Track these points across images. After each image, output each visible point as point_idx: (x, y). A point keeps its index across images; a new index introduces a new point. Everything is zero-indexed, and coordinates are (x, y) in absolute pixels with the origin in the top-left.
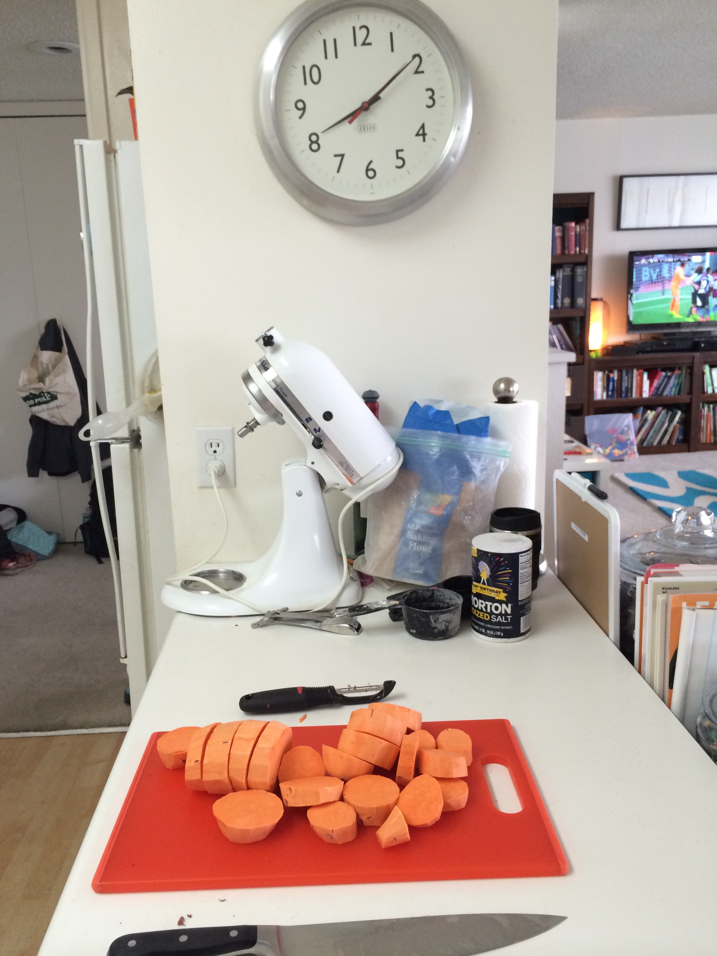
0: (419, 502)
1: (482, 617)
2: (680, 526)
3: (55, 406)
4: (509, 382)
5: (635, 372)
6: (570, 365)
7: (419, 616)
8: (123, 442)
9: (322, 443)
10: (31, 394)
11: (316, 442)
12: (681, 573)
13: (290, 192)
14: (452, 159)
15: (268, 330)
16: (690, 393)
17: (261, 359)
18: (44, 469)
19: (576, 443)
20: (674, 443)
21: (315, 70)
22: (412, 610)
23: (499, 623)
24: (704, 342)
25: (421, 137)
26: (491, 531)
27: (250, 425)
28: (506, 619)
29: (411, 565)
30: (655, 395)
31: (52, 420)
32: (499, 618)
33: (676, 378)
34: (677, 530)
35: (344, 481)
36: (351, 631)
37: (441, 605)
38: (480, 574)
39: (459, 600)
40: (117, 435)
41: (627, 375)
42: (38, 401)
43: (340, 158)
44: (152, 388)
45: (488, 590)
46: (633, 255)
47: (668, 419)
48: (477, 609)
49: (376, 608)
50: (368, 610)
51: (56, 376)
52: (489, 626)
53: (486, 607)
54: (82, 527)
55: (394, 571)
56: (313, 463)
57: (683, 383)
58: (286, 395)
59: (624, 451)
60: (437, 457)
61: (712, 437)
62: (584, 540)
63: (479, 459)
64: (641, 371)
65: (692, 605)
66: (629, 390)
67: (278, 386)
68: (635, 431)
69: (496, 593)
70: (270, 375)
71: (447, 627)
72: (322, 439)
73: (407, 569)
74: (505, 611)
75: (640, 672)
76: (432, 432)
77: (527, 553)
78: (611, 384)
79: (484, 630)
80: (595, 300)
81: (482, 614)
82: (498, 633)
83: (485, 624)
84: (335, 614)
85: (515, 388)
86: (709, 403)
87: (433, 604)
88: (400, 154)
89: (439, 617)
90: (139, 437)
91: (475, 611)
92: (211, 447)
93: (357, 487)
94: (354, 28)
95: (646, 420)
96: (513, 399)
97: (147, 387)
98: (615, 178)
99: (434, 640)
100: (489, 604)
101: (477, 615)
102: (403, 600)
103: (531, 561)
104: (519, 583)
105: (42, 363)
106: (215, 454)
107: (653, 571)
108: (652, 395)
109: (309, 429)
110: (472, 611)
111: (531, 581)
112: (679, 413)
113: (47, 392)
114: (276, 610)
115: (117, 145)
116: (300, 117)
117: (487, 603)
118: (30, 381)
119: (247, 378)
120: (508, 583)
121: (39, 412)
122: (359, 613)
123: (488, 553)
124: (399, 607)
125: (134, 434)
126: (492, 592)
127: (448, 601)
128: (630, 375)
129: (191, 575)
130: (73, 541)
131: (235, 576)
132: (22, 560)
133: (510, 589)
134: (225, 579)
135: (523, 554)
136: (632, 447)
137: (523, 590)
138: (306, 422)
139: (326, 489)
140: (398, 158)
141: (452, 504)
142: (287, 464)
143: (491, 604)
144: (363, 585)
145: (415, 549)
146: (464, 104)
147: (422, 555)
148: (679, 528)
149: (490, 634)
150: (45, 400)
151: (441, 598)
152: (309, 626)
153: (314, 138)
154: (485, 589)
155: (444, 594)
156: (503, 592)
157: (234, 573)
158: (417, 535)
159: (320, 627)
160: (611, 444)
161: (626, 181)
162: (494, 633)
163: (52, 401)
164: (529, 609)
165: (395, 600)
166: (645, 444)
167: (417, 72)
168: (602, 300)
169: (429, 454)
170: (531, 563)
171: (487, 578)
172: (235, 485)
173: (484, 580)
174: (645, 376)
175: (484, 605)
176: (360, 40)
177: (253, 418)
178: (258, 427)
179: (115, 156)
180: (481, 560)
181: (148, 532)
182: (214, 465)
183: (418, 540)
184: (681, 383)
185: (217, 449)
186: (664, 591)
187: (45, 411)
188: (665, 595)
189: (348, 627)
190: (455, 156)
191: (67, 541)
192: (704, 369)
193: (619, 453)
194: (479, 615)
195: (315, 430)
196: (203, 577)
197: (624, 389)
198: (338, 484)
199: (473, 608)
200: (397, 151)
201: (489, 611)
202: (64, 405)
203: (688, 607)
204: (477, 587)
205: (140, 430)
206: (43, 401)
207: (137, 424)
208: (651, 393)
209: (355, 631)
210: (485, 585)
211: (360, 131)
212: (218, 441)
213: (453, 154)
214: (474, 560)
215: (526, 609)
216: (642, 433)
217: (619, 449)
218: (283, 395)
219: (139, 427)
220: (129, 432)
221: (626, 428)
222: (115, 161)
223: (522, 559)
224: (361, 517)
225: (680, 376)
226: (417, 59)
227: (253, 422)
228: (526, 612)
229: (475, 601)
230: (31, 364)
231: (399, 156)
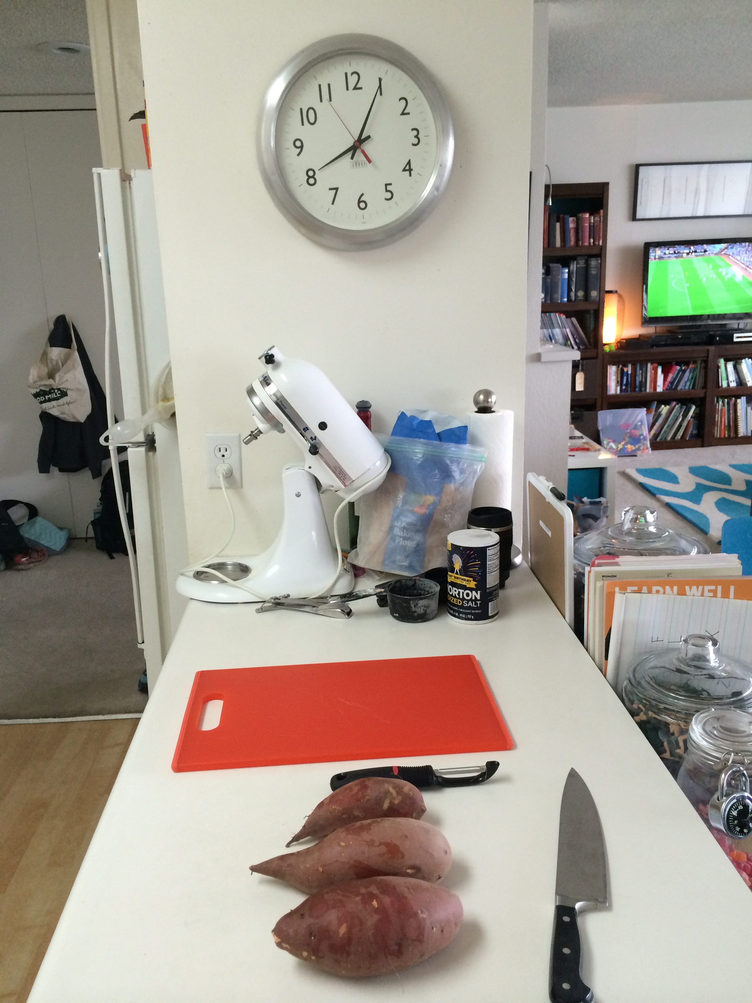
0: (405, 502)
1: (456, 602)
2: (629, 523)
3: (65, 402)
4: (488, 394)
5: (649, 365)
7: (401, 602)
8: (139, 446)
10: (41, 390)
11: (311, 449)
12: (619, 563)
13: (290, 222)
14: (436, 193)
15: (270, 349)
16: (705, 387)
17: (263, 375)
18: (55, 465)
19: (586, 439)
20: (687, 439)
21: (311, 112)
22: (395, 597)
23: (470, 608)
24: (719, 336)
25: (408, 172)
26: (468, 528)
27: (254, 433)
28: (476, 604)
29: (398, 558)
30: (669, 389)
31: (62, 416)
32: (470, 604)
33: (690, 372)
34: (626, 527)
35: (337, 483)
36: (343, 616)
37: (423, 592)
38: (454, 565)
39: (436, 588)
40: (135, 439)
41: (641, 369)
42: (48, 398)
43: (335, 191)
44: (165, 396)
45: (461, 579)
46: (648, 246)
47: (682, 413)
48: (452, 595)
49: (365, 595)
50: (358, 597)
51: (66, 373)
52: (461, 610)
53: (459, 594)
54: (93, 523)
55: (383, 563)
56: (310, 467)
57: (697, 379)
58: (285, 407)
59: (637, 446)
60: (420, 462)
61: (726, 432)
62: (548, 535)
63: (458, 463)
64: (655, 365)
65: (623, 589)
66: (643, 384)
67: (278, 399)
68: (648, 426)
69: (467, 581)
70: (271, 389)
71: (426, 611)
72: (318, 446)
73: (394, 562)
74: (475, 597)
75: (587, 649)
76: (417, 440)
77: (494, 547)
78: (625, 378)
79: (457, 613)
80: (610, 292)
81: (456, 600)
82: (470, 616)
83: (458, 609)
84: (329, 600)
85: (493, 399)
86: (723, 397)
87: (416, 591)
88: (389, 188)
89: (418, 603)
90: (153, 441)
91: (450, 598)
92: (220, 451)
93: (350, 488)
94: (346, 74)
95: (660, 415)
96: (491, 409)
97: (161, 395)
98: (631, 166)
99: (414, 623)
100: (461, 591)
101: (452, 601)
102: (390, 588)
103: (499, 553)
104: (487, 573)
105: (52, 360)
106: (223, 457)
107: (597, 562)
108: (666, 389)
109: (306, 438)
110: (448, 597)
111: (498, 570)
112: (694, 408)
113: (56, 389)
114: (278, 596)
115: (132, 173)
116: (298, 155)
117: (459, 590)
118: (41, 378)
119: (251, 392)
120: (478, 573)
121: (49, 409)
122: (349, 599)
123: (460, 547)
124: (384, 594)
125: (150, 438)
126: (463, 581)
127: (427, 589)
128: (644, 369)
129: (202, 567)
130: (85, 536)
131: (242, 568)
132: (35, 555)
133: (479, 578)
134: (233, 571)
135: (490, 548)
136: (645, 442)
137: (490, 579)
138: (303, 431)
139: (323, 490)
140: (387, 191)
141: (434, 503)
142: (288, 468)
143: (463, 591)
144: (356, 576)
145: (401, 543)
146: (446, 141)
147: (407, 549)
149: (462, 617)
150: (55, 396)
151: (422, 587)
152: (307, 610)
153: (311, 173)
154: (458, 578)
155: (426, 584)
156: (473, 581)
157: (240, 565)
158: (403, 532)
159: (316, 610)
160: (624, 439)
161: (641, 169)
162: (465, 616)
163: (63, 397)
164: (497, 595)
165: (382, 588)
166: (658, 439)
167: (403, 114)
168: (616, 292)
169: (413, 459)
170: (501, 556)
171: (460, 568)
172: (242, 486)
173: (457, 570)
174: (660, 370)
175: (457, 592)
176: (351, 86)
177: (257, 428)
178: (261, 435)
179: (130, 183)
180: (454, 553)
181: (163, 528)
182: (222, 468)
183: (404, 535)
184: (696, 377)
185: (225, 454)
186: (602, 578)
187: (55, 407)
188: (602, 582)
189: (340, 612)
190: (438, 190)
191: (78, 537)
192: (719, 362)
193: (631, 448)
194: (453, 601)
195: (311, 438)
196: (213, 569)
197: (637, 384)
198: (333, 486)
199: (449, 595)
200: (386, 185)
201: (461, 597)
202: (75, 402)
203: (620, 591)
204: (451, 577)
205: (155, 435)
206: (53, 397)
207: (152, 429)
208: (666, 387)
209: (346, 614)
210: (458, 575)
211: (352, 166)
212: (226, 447)
213: (436, 188)
214: (449, 553)
215: (494, 595)
216: (655, 428)
217: (631, 444)
218: (283, 407)
219: (153, 433)
220: (145, 436)
221: (640, 423)
222: (130, 187)
223: (489, 552)
224: (355, 515)
225: (695, 369)
226: (403, 102)
227: (256, 431)
228: (494, 598)
229: (450, 588)
230: (41, 360)
231: (388, 189)
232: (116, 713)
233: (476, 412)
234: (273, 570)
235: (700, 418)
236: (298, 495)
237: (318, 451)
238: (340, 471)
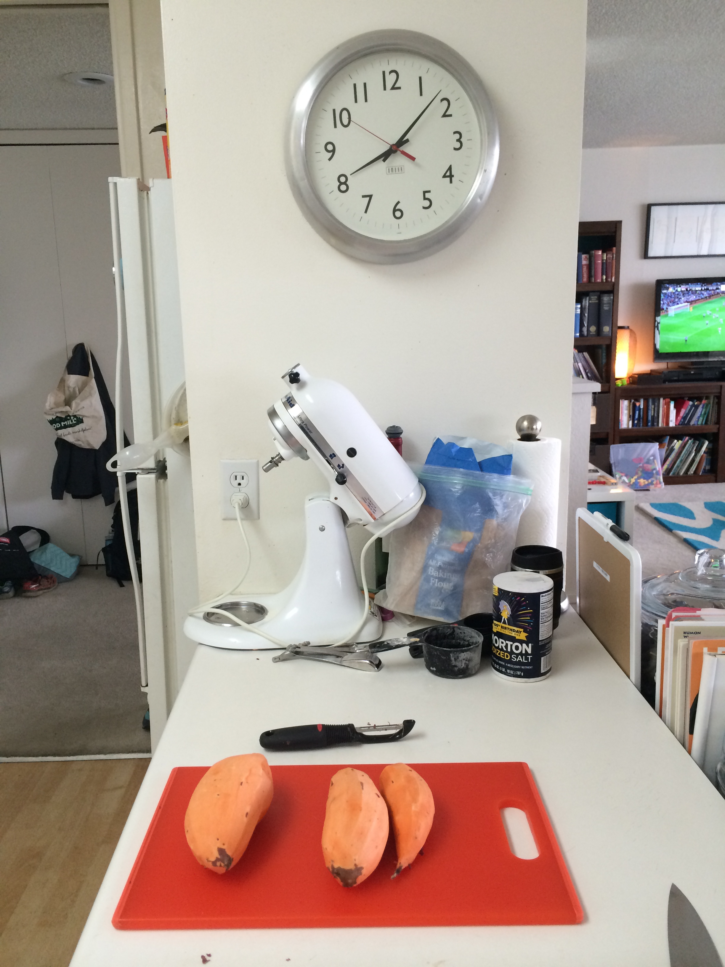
0: (441, 539)
1: (502, 656)
2: (703, 568)
3: (81, 430)
4: (532, 420)
5: (662, 400)
6: (594, 393)
7: (439, 654)
8: (149, 473)
9: (345, 479)
10: (57, 417)
11: (339, 478)
12: (703, 617)
13: (318, 232)
14: (479, 201)
15: (295, 367)
16: (718, 422)
17: (287, 396)
18: (68, 492)
19: (601, 473)
20: (700, 474)
21: (345, 113)
22: (432, 648)
23: (519, 663)
25: (448, 179)
26: (513, 570)
27: (275, 460)
28: (527, 659)
29: (432, 601)
30: (682, 424)
31: (77, 443)
32: (520, 658)
33: (703, 408)
34: (699, 573)
35: (366, 517)
36: (371, 668)
37: (462, 642)
38: (501, 613)
39: (480, 639)
40: (144, 466)
41: (654, 403)
42: (64, 424)
43: (368, 198)
44: (179, 420)
45: (509, 629)
46: (661, 284)
47: (695, 448)
48: (498, 648)
49: (396, 645)
50: (388, 647)
51: (82, 400)
52: (509, 665)
53: (506, 646)
54: (104, 550)
55: (415, 606)
56: (336, 498)
58: (310, 431)
59: (650, 481)
60: (459, 494)
62: (606, 580)
63: (502, 496)
64: (668, 400)
65: (713, 650)
66: (655, 419)
67: (303, 422)
68: (661, 461)
69: (516, 632)
70: (295, 411)
71: (467, 666)
72: (345, 474)
73: (428, 605)
74: (526, 650)
75: (660, 716)
76: (455, 469)
77: (548, 593)
78: (637, 412)
79: (504, 669)
80: (622, 328)
81: (502, 653)
82: (519, 673)
83: (505, 664)
84: (355, 649)
85: (538, 426)
87: (454, 641)
88: (427, 195)
89: (460, 655)
90: (165, 468)
91: (496, 650)
92: (236, 479)
93: (379, 521)
94: (384, 73)
95: (672, 450)
96: (536, 437)
97: (174, 419)
98: (643, 206)
99: (454, 678)
100: (509, 643)
101: (497, 654)
102: (424, 637)
103: (552, 601)
104: (540, 623)
105: (69, 387)
106: (240, 486)
107: (674, 615)
108: (679, 425)
109: (333, 465)
110: (493, 649)
111: (552, 620)
112: (707, 443)
113: (73, 416)
114: (297, 644)
115: (150, 183)
116: (330, 159)
117: (507, 642)
118: (57, 405)
119: (273, 414)
120: (529, 623)
121: (64, 436)
122: (380, 650)
123: (509, 592)
124: (420, 644)
125: (160, 464)
126: (512, 632)
127: (468, 639)
128: (656, 404)
129: (213, 608)
130: (96, 563)
131: (257, 608)
132: (44, 582)
133: (531, 629)
134: (247, 612)
135: (544, 594)
136: (658, 477)
137: (543, 630)
138: (330, 458)
139: (349, 524)
140: (425, 199)
141: (474, 541)
142: (310, 498)
143: (512, 643)
144: (384, 620)
145: (436, 585)
146: (491, 145)
147: (443, 591)
148: (701, 571)
149: (510, 673)
150: (71, 423)
151: (462, 635)
152: (331, 661)
153: (343, 179)
154: (505, 628)
155: (465, 632)
156: (524, 632)
157: (255, 605)
158: (439, 572)
159: (341, 661)
160: (637, 473)
161: (653, 209)
162: (514, 673)
163: (78, 424)
164: (550, 649)
165: (415, 637)
166: (671, 474)
167: (445, 116)
168: (628, 327)
169: (451, 491)
170: (552, 603)
171: (508, 617)
172: (259, 518)
173: (504, 619)
174: (672, 405)
175: (505, 644)
176: (389, 85)
177: (278, 454)
178: (283, 462)
179: (148, 193)
180: (502, 599)
181: (172, 562)
182: (238, 498)
183: (440, 576)
184: (709, 413)
185: (242, 482)
186: (686, 635)
187: (71, 434)
188: (686, 640)
189: (368, 664)
190: (481, 198)
191: (88, 563)
193: (644, 482)
194: (500, 654)
195: (339, 466)
196: (225, 609)
197: (650, 418)
198: (361, 520)
199: (493, 647)
200: (425, 192)
201: (509, 650)
202: (90, 429)
203: (709, 652)
204: (497, 626)
205: (166, 461)
206: (69, 424)
207: (163, 455)
208: (678, 422)
209: (375, 667)
210: (506, 624)
211: (388, 173)
212: (243, 474)
213: (479, 195)
214: (495, 600)
215: (547, 649)
216: (668, 462)
217: (644, 479)
218: (308, 431)
219: (165, 458)
220: (155, 463)
221: (652, 458)
222: (148, 198)
223: (543, 599)
224: (383, 551)
225: (707, 405)
226: (445, 102)
227: (278, 457)
228: (546, 652)
229: (496, 640)
230: (58, 387)
231: (426, 197)
232: (119, 752)
233: (519, 440)
234: (292, 613)
235: (712, 453)
236: (322, 529)
237: (346, 480)
238: (369, 503)
